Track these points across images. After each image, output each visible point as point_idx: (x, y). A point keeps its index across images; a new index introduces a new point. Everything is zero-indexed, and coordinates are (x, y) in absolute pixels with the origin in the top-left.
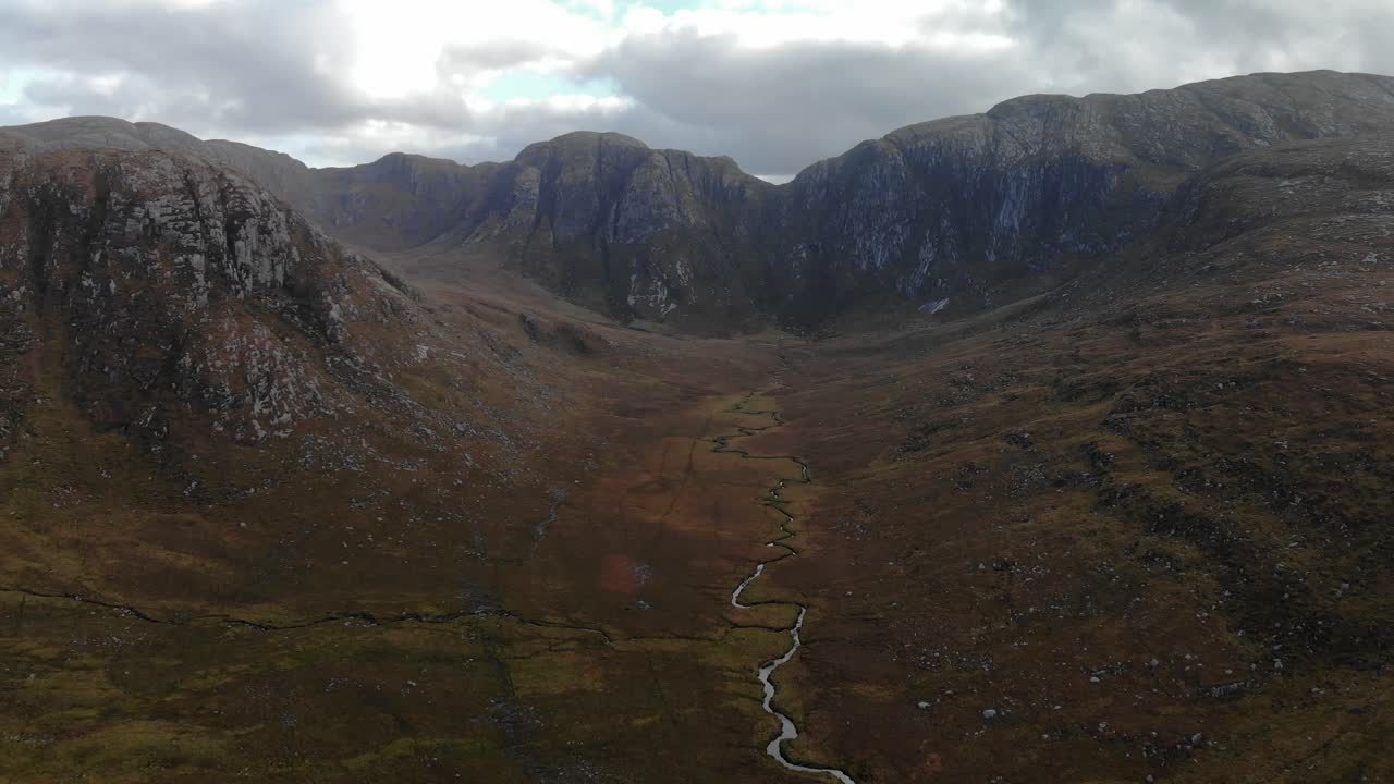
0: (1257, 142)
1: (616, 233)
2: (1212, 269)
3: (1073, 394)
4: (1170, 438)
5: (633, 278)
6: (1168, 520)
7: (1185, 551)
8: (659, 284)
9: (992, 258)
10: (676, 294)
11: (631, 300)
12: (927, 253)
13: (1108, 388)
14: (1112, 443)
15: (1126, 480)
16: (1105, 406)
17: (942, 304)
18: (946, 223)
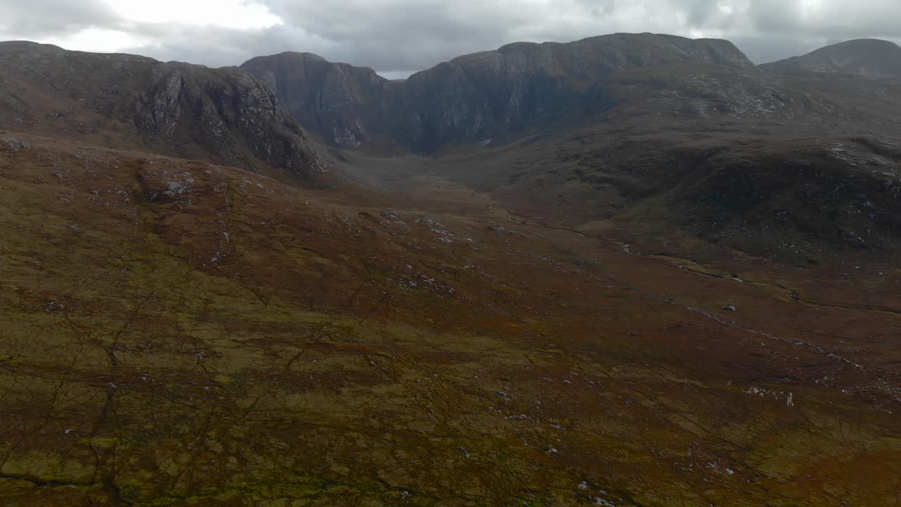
0: (619, 67)
1: (321, 106)
2: (606, 119)
3: (565, 160)
4: (600, 164)
5: (335, 129)
6: (603, 180)
7: (608, 185)
8: (349, 132)
9: (508, 120)
10: (359, 137)
11: (337, 140)
12: (479, 118)
13: (577, 157)
14: (583, 168)
15: (589, 175)
16: (578, 161)
17: (488, 141)
18: (486, 104)
